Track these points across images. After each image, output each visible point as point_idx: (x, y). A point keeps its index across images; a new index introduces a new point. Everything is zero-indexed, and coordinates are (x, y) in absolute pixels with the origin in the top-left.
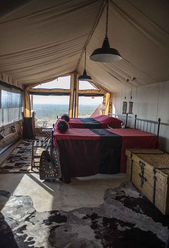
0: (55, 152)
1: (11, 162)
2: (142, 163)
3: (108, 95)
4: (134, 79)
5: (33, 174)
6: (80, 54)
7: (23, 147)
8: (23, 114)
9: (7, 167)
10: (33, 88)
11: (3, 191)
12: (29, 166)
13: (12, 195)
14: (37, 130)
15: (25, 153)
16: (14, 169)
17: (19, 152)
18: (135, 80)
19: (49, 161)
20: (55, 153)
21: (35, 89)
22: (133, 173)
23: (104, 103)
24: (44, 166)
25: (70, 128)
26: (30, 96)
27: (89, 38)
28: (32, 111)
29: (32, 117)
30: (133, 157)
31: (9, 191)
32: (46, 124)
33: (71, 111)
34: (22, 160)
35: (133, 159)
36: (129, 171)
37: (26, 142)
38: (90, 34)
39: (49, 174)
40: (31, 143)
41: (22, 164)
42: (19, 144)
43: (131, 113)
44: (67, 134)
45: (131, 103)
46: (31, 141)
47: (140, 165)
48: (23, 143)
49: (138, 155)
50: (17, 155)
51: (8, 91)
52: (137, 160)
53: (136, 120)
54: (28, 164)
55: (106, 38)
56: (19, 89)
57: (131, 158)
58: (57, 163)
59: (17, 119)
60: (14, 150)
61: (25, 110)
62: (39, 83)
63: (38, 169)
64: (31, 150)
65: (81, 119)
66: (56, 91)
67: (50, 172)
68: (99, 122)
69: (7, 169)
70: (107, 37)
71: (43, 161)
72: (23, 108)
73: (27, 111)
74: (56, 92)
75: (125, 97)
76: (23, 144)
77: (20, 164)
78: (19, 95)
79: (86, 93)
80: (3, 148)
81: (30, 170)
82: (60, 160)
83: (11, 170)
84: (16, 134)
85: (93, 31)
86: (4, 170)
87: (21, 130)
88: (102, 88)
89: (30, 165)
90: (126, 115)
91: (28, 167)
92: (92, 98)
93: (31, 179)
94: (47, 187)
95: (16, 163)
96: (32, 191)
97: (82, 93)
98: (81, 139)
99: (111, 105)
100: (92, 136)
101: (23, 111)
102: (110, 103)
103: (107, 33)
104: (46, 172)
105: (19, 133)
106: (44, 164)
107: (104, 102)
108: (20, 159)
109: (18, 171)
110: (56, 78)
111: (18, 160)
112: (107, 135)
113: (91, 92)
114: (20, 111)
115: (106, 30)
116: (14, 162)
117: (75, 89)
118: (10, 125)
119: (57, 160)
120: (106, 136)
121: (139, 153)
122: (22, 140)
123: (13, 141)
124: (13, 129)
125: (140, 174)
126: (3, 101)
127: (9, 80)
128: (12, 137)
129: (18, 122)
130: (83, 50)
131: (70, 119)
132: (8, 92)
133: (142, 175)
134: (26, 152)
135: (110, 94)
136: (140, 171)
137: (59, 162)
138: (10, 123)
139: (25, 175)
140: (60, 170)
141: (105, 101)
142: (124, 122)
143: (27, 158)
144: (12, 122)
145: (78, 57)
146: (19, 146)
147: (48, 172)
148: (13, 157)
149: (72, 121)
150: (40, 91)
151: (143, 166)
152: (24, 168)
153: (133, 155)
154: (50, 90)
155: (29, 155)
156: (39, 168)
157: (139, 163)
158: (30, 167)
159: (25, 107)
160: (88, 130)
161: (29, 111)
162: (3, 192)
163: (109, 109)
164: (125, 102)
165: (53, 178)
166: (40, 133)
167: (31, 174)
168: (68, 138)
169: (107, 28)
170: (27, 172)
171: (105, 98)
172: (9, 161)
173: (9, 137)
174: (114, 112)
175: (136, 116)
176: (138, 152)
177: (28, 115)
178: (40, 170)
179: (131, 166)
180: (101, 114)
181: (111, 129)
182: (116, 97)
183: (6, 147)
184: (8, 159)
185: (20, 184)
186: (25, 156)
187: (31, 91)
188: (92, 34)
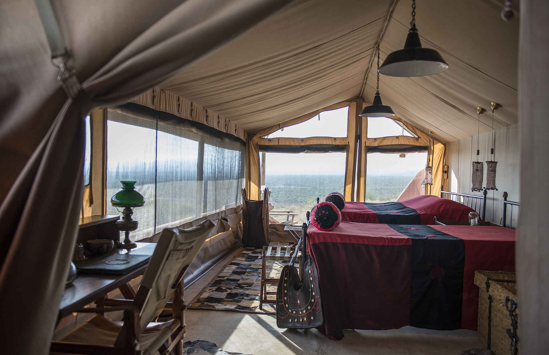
0: (309, 269)
1: (219, 290)
2: (512, 301)
3: (438, 148)
4: (498, 106)
5: (264, 317)
6: (368, 60)
7: (242, 263)
8: (245, 192)
9: (210, 299)
10: (266, 137)
11: (204, 341)
12: (254, 299)
13: (222, 350)
14: (273, 228)
15: (247, 275)
16: (225, 303)
17: (235, 273)
18: (500, 108)
19: (297, 288)
20: (310, 272)
21: (270, 140)
22: (492, 329)
23: (429, 168)
24: (286, 298)
25: (344, 220)
26: (261, 153)
27: (384, 24)
28: (263, 188)
29: (262, 199)
30: (490, 289)
31: (216, 344)
32: (293, 217)
33: (349, 187)
34: (242, 288)
35: (491, 292)
36: (483, 322)
37: (250, 253)
38: (386, 18)
39: (297, 316)
40: (260, 256)
41: (242, 295)
42: (235, 257)
43: (494, 188)
44: (337, 231)
45: (492, 165)
46: (260, 253)
47: (507, 308)
48: (243, 255)
49: (506, 284)
50: (231, 278)
51: (216, 146)
52: (500, 296)
53: (505, 204)
54: (253, 297)
55: (414, 28)
56: (237, 139)
57: (488, 291)
58: (314, 294)
59: (233, 204)
60: (224, 267)
61: (248, 186)
62: (280, 126)
63: (273, 307)
64: (260, 271)
65: (373, 206)
66: (314, 142)
67: (297, 312)
68: (414, 210)
69: (213, 303)
70: (414, 25)
71: (285, 288)
72: (245, 180)
73: (254, 188)
74: (317, 145)
75: (478, 151)
76: (243, 257)
77: (236, 295)
78: (237, 154)
79: (385, 144)
80: (203, 262)
81: (256, 307)
82: (319, 286)
83: (220, 305)
84: (229, 236)
85: (392, 12)
86: (206, 303)
87: (240, 227)
88: (424, 131)
89: (257, 298)
90: (481, 194)
91: (252, 303)
92: (401, 156)
93: (258, 325)
94: (291, 344)
95: (229, 293)
96: (261, 347)
97: (376, 144)
98: (366, 243)
99: (446, 172)
100: (391, 238)
101: (244, 187)
102: (443, 167)
103: (414, 19)
104: (290, 311)
105: (236, 235)
106: (286, 295)
107: (430, 165)
108: (236, 286)
109: (233, 307)
110: (317, 113)
111: (232, 287)
112: (430, 236)
113: (396, 142)
114: (238, 187)
115: (414, 12)
116: (225, 291)
117: (358, 137)
118: (218, 215)
119: (314, 286)
120: (426, 237)
121: (508, 281)
122: (241, 248)
123: (223, 250)
124: (225, 223)
125: (509, 331)
126: (206, 165)
127: (219, 122)
128: (222, 242)
129: (235, 211)
130: (374, 50)
131: (346, 205)
132: (217, 148)
133: (512, 332)
134: (249, 272)
135: (445, 145)
136: (508, 323)
137: (319, 292)
138: (218, 211)
139: (247, 317)
140: (319, 308)
141: (431, 163)
142: (477, 211)
143: (250, 285)
144: (223, 208)
145: (362, 65)
146: (233, 261)
147: (294, 312)
148: (223, 280)
149: (349, 208)
150: (280, 144)
151: (514, 308)
152: (244, 303)
153: (493, 284)
154: (303, 140)
155: (255, 279)
156: (275, 306)
157: (504, 301)
158: (256, 303)
159: (249, 179)
160: (386, 226)
161: (257, 188)
162: (203, 343)
163: (443, 180)
164: (478, 163)
165: (304, 326)
166: (279, 235)
167: (259, 317)
168: (339, 241)
169: (414, 8)
170: (251, 311)
171: (431, 156)
172: (214, 288)
173: (217, 240)
174: (454, 187)
175: (506, 195)
176: (506, 278)
177: (254, 196)
178: (277, 309)
179: (488, 311)
180: (423, 193)
181: (441, 227)
182: (459, 151)
183: (209, 262)
184: (213, 285)
185: (236, 332)
186: (248, 281)
187: (262, 143)
188: (391, 16)
